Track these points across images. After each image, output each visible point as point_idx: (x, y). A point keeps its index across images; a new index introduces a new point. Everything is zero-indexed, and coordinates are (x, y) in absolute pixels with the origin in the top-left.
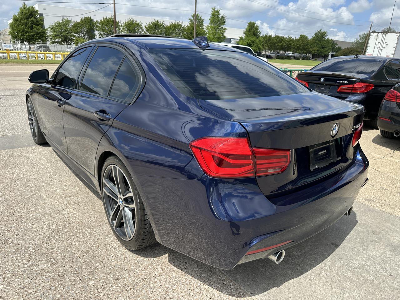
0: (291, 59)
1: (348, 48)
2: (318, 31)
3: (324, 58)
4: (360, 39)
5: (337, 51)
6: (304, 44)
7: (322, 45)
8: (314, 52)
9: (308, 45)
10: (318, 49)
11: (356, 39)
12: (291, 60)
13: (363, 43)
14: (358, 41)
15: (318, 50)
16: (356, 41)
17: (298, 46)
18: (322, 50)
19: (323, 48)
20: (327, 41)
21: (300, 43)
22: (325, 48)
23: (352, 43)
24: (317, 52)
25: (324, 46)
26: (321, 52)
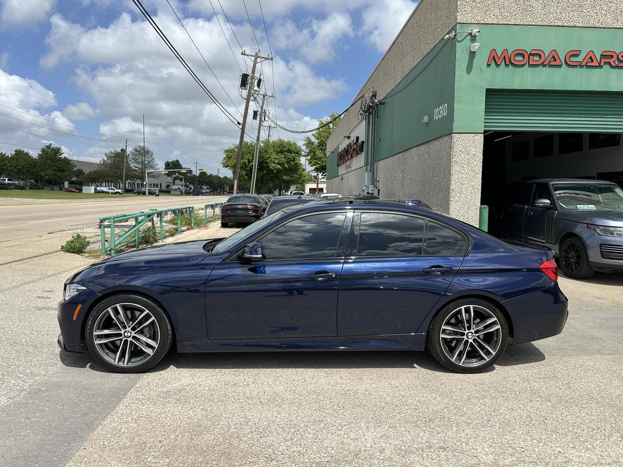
0: (10, 189)
1: (94, 171)
2: (46, 146)
3: (58, 186)
4: (108, 158)
5: (78, 175)
6: (29, 164)
7: (57, 167)
8: (47, 177)
9: (35, 167)
10: (53, 172)
11: (101, 159)
12: (11, 191)
13: (112, 164)
14: (104, 161)
15: (54, 175)
16: (102, 162)
17: (19, 167)
18: (60, 174)
19: (60, 171)
20: (65, 161)
21: (23, 164)
22: (64, 171)
23: (97, 164)
24: (52, 177)
25: (62, 169)
26: (59, 178)
